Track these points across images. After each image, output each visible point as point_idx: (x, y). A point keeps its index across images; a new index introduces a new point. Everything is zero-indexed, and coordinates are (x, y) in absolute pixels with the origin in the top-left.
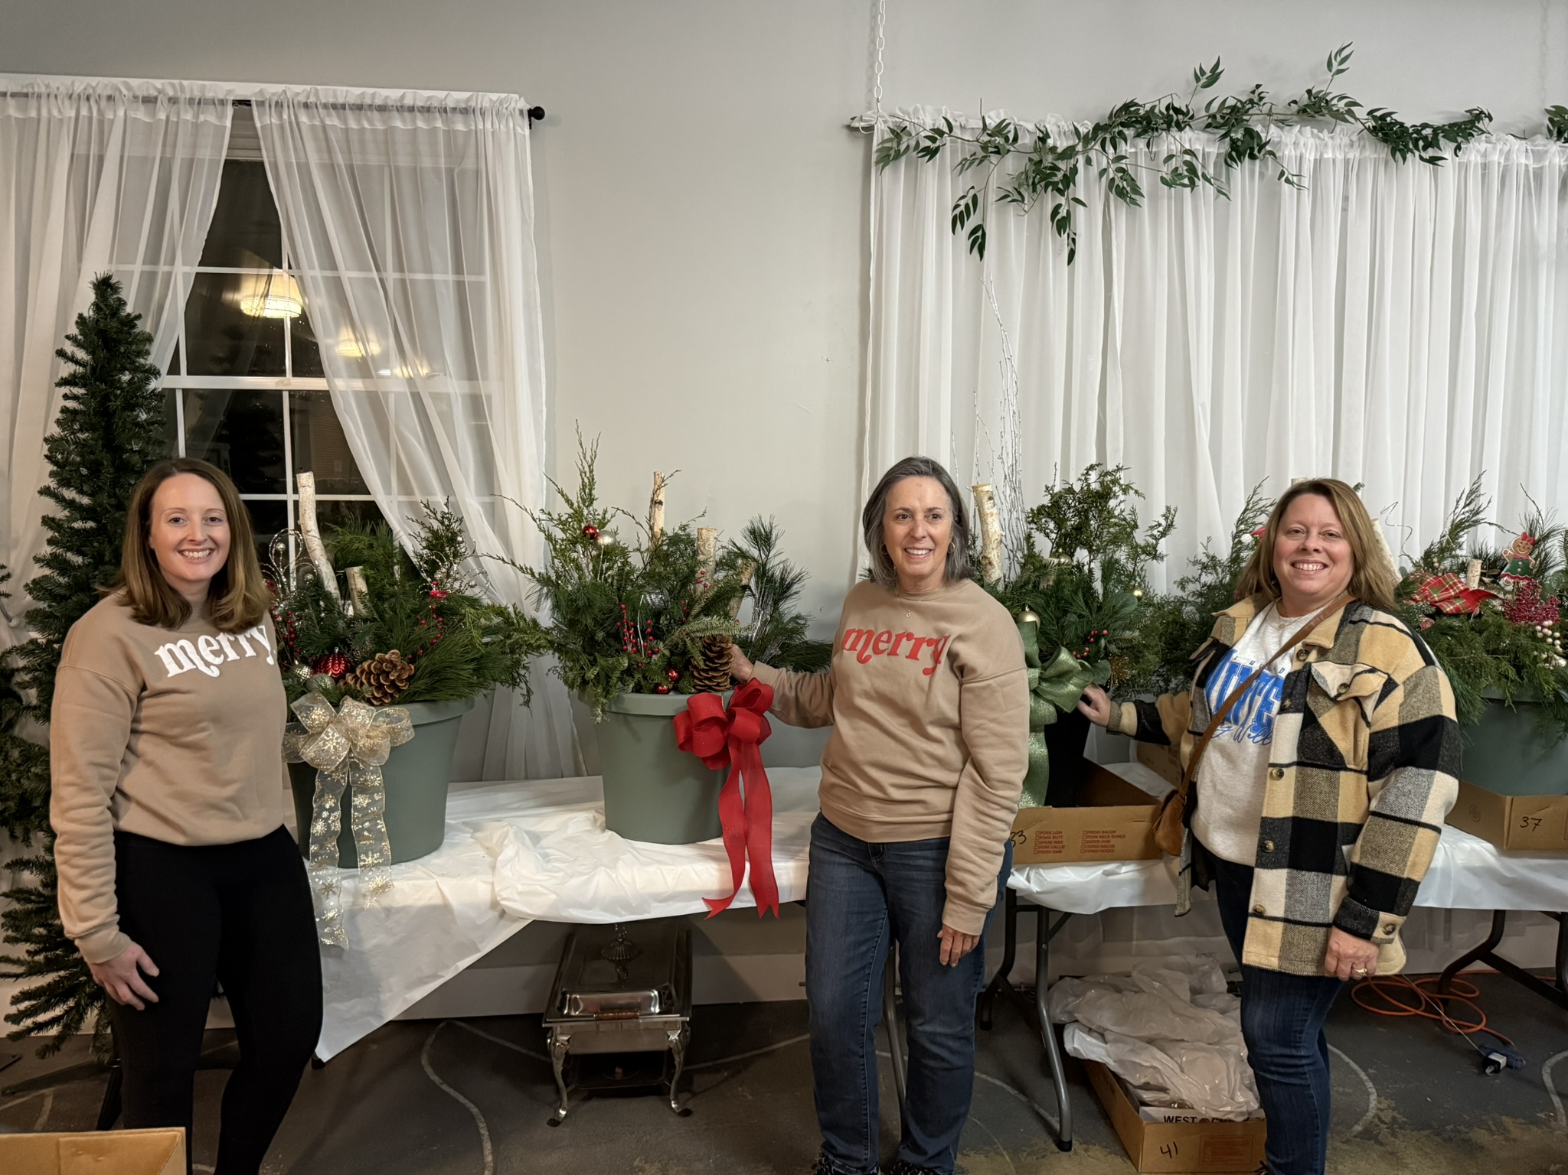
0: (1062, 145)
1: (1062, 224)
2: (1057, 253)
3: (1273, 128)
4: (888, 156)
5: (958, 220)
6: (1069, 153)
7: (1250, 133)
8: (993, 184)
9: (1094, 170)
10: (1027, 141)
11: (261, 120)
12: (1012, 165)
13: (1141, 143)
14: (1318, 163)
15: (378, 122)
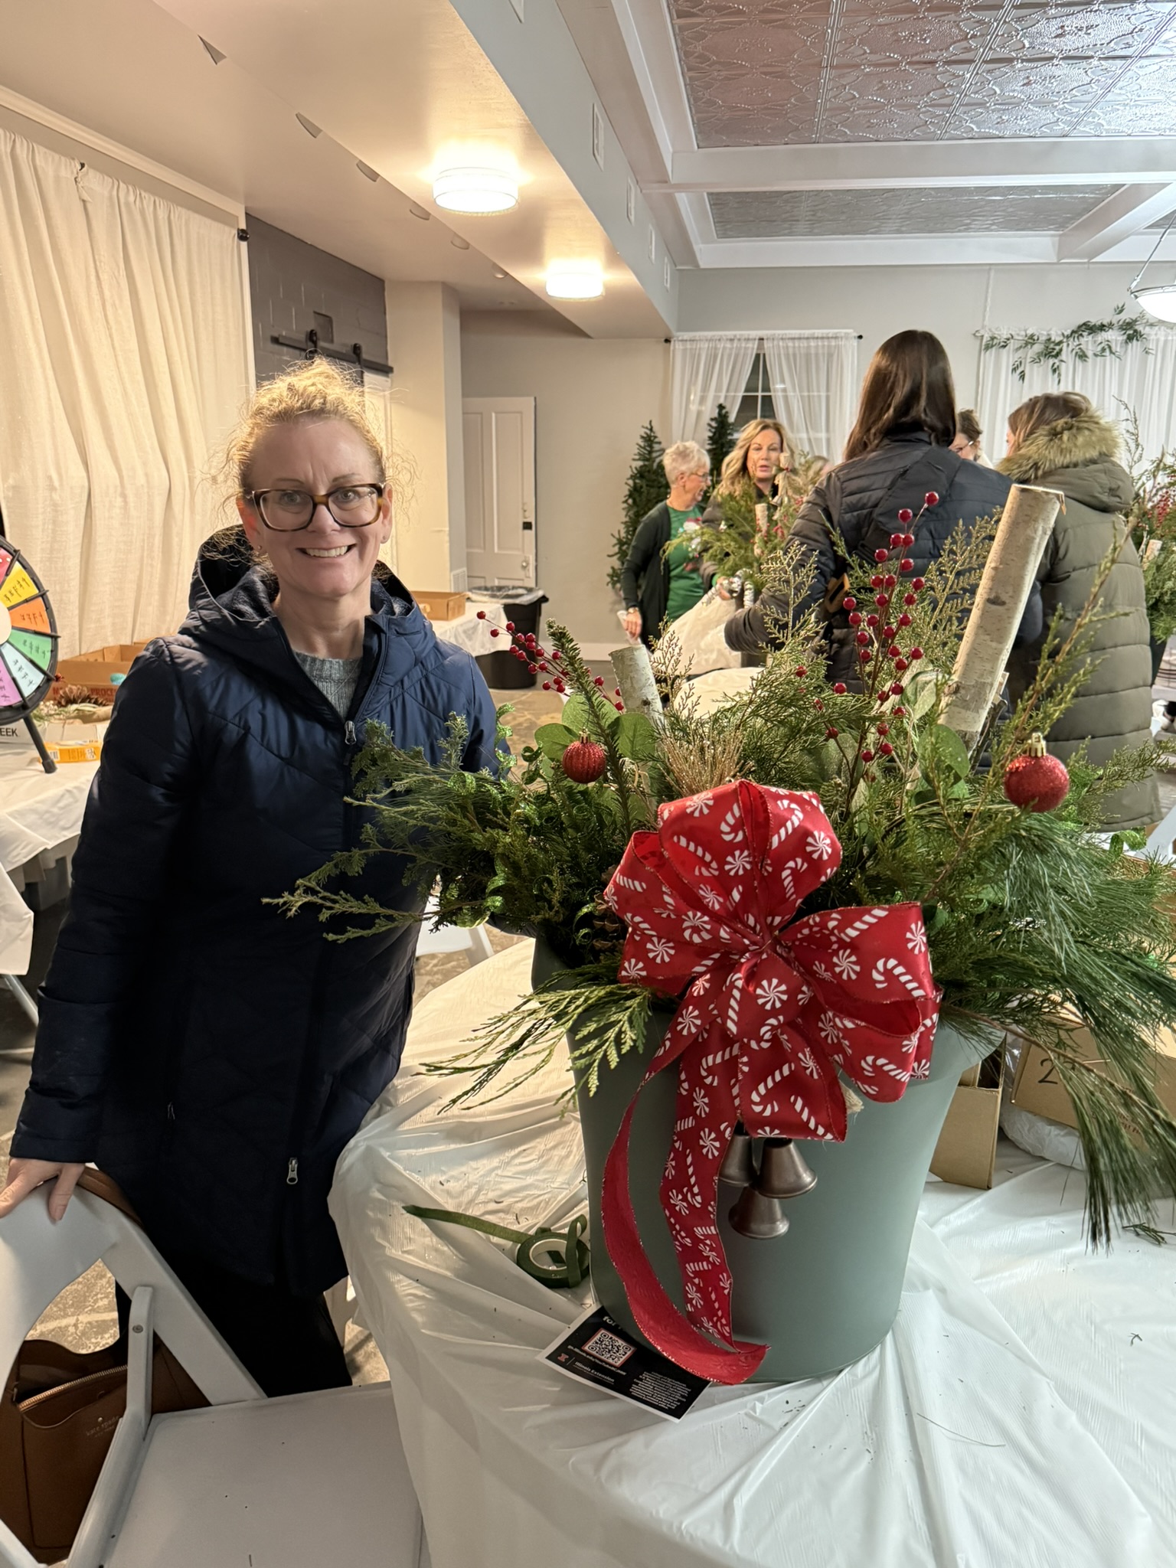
0: (1058, 340)
1: (1055, 370)
2: (1053, 380)
3: (1147, 328)
4: (988, 347)
5: (1014, 370)
6: (1060, 342)
7: (1136, 331)
8: (1029, 355)
9: (1070, 349)
10: (1043, 338)
11: (766, 344)
12: (1038, 348)
13: (1090, 337)
14: (1166, 341)
15: (804, 343)
